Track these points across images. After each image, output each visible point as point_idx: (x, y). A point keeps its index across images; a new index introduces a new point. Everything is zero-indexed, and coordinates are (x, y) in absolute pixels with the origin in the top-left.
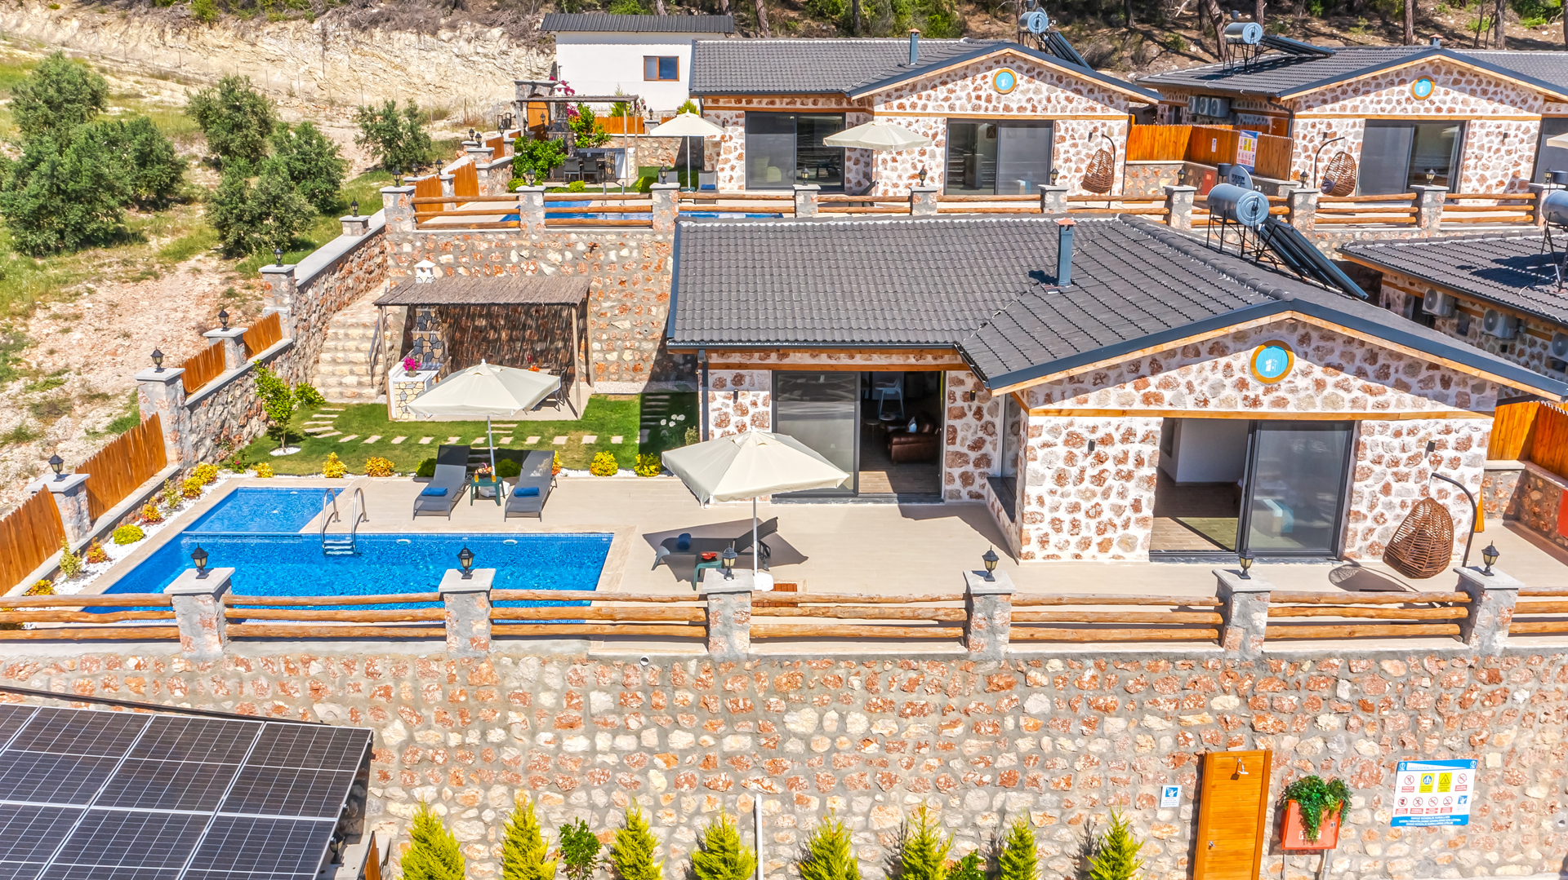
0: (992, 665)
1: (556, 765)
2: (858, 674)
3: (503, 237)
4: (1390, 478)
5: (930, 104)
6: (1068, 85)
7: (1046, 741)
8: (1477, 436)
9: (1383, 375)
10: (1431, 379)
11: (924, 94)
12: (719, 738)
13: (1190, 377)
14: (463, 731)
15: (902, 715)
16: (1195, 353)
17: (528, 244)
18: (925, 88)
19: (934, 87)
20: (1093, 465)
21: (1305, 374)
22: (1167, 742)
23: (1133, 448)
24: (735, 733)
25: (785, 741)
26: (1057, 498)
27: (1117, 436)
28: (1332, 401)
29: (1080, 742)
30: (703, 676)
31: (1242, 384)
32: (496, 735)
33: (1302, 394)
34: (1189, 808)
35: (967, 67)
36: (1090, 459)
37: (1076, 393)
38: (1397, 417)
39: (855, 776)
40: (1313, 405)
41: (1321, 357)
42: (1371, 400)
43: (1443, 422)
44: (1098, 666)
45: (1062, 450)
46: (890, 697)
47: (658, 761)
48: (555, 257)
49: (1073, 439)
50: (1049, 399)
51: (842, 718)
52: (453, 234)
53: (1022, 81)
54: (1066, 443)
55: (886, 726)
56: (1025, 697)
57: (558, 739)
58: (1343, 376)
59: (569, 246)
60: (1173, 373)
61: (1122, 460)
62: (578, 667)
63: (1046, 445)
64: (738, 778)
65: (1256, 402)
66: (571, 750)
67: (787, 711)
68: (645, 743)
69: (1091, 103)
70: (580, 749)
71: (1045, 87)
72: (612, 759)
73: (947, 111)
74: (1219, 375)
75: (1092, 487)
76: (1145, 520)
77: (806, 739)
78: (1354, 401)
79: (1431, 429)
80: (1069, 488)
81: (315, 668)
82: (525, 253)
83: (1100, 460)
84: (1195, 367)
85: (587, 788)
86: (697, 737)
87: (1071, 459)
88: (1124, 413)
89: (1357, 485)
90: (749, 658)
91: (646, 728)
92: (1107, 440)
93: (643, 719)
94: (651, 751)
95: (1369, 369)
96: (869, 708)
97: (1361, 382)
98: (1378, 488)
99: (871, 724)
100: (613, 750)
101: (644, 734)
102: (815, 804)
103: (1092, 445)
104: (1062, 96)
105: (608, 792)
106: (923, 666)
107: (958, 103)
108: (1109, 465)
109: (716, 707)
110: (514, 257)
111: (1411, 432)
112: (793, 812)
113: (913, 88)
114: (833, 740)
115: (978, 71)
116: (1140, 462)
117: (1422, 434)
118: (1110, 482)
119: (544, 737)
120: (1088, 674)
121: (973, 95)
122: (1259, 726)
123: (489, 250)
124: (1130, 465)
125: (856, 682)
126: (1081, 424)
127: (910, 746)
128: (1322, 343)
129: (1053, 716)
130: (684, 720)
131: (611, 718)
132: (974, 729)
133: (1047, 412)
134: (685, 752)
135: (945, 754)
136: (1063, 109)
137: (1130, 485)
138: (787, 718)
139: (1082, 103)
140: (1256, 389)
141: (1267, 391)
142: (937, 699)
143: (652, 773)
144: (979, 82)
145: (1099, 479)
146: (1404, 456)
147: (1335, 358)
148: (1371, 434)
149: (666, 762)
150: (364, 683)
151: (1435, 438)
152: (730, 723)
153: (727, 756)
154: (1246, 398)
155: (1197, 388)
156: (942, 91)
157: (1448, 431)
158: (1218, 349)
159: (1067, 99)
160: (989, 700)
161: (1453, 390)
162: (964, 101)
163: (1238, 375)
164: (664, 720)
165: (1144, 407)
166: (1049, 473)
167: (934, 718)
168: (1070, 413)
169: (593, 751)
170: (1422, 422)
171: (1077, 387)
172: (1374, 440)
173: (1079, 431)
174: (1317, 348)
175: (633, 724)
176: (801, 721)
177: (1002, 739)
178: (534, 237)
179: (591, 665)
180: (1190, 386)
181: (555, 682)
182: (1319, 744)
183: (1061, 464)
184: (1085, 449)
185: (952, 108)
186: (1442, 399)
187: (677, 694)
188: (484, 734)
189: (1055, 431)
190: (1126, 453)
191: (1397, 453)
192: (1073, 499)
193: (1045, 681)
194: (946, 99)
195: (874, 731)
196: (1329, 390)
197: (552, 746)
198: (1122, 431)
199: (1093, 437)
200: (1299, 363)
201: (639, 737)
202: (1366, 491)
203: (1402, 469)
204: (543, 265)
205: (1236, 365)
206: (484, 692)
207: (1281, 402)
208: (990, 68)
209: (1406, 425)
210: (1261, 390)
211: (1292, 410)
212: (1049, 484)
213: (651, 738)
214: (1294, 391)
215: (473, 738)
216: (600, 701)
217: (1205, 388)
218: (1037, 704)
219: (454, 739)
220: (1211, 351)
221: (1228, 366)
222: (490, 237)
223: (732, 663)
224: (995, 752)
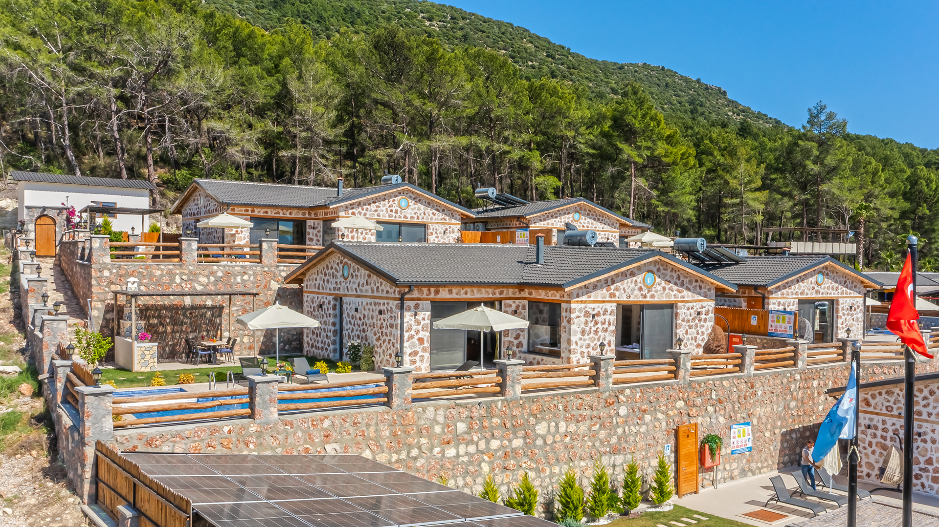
0: (607, 393)
1: (442, 466)
2: (561, 402)
3: (171, 267)
4: (687, 328)
5: (368, 213)
6: (433, 206)
7: (627, 428)
8: (711, 309)
9: (682, 285)
10: (696, 286)
11: (365, 207)
12: (510, 441)
13: (624, 286)
14: (398, 452)
15: (578, 422)
16: (624, 275)
17: (187, 272)
18: (365, 204)
19: (370, 204)
20: (594, 326)
21: (660, 284)
22: (664, 424)
23: (607, 317)
24: (517, 438)
25: (536, 440)
26: (582, 342)
27: (602, 313)
28: (668, 296)
29: (637, 427)
30: (504, 409)
31: (641, 289)
32: (414, 452)
33: (659, 293)
34: (673, 455)
35: (385, 195)
36: (593, 323)
37: (587, 293)
38: (687, 302)
39: (562, 454)
40: (662, 297)
41: (663, 277)
42: (680, 295)
43: (701, 303)
44: (641, 392)
45: (583, 319)
46: (573, 413)
47: (486, 458)
48: (203, 280)
49: (587, 314)
50: (578, 296)
51: (557, 425)
52: (138, 265)
53: (412, 203)
54: (584, 316)
55: (572, 428)
56: (618, 408)
57: (443, 452)
58: (671, 285)
59: (212, 273)
60: (619, 284)
61: (603, 323)
62: (451, 410)
63: (578, 317)
64: (518, 462)
65: (645, 297)
66: (448, 456)
67: (536, 424)
68: (480, 449)
69: (444, 216)
70: (452, 455)
71: (422, 207)
72: (465, 459)
73: (376, 217)
74: (633, 285)
75: (594, 336)
76: (612, 350)
77: (544, 438)
78: (675, 295)
79: (697, 306)
80: (586, 337)
81: (327, 424)
82: (184, 277)
83: (596, 324)
84: (626, 281)
85: (454, 477)
86: (501, 442)
87: (586, 323)
88: (603, 302)
89: (678, 331)
90: (521, 399)
91: (480, 439)
92: (598, 314)
93: (479, 435)
94: (482, 452)
95: (678, 282)
96: (566, 420)
97: (676, 287)
98: (684, 332)
99: (567, 427)
100: (467, 453)
101: (480, 443)
102: (548, 472)
103: (594, 316)
104: (431, 212)
105: (464, 478)
106: (584, 396)
107: (381, 213)
108: (599, 325)
109: (508, 425)
110: (178, 280)
111: (692, 308)
112: (540, 477)
113: (359, 204)
114: (554, 437)
115: (391, 197)
116: (610, 324)
117: (695, 308)
118: (600, 333)
119: (437, 450)
120: (638, 395)
121: (389, 209)
122: (691, 413)
123: (162, 275)
124: (606, 326)
125: (561, 407)
126: (589, 307)
127: (581, 437)
128: (664, 272)
129: (628, 416)
130: (496, 433)
131: (466, 436)
132: (602, 426)
133: (578, 302)
134: (497, 451)
135: (593, 439)
136: (431, 219)
137: (607, 334)
138: (537, 427)
139: (439, 216)
140: (645, 292)
141: (649, 292)
142: (589, 412)
143: (483, 464)
144: (391, 203)
145: (596, 332)
146: (691, 318)
147: (668, 278)
148: (681, 309)
149: (489, 457)
150: (351, 430)
151: (699, 310)
152: (515, 433)
153: (514, 450)
154: (642, 295)
155: (627, 291)
156: (373, 207)
157: (702, 307)
158: (633, 274)
159: (433, 213)
160: (606, 410)
161: (703, 290)
162: (384, 212)
163: (639, 285)
164: (488, 435)
165: (610, 299)
166: (579, 330)
167: (588, 422)
168: (585, 302)
169: (458, 456)
170: (695, 304)
171: (587, 290)
172: (683, 312)
173: (589, 310)
174: (663, 274)
175: (475, 438)
176: (541, 429)
177: (613, 428)
178: (191, 268)
179: (456, 408)
180: (624, 289)
181: (441, 419)
182: (709, 420)
183: (583, 326)
184: (591, 318)
185: (379, 215)
186: (700, 294)
187: (493, 420)
188: (409, 453)
189: (580, 310)
190: (605, 320)
191: (689, 317)
192: (587, 342)
193: (624, 399)
194: (376, 211)
195: (568, 431)
196: (667, 291)
197: (440, 455)
198: (603, 310)
199: (594, 313)
200: (658, 280)
201: (477, 445)
202: (681, 333)
203: (691, 323)
204: (196, 285)
205: (638, 281)
206: (409, 429)
207: (653, 296)
208: (396, 196)
209: (690, 305)
210: (646, 291)
211: (656, 299)
212: (579, 336)
213: (482, 445)
214: (656, 291)
215: (403, 456)
216: (461, 427)
217: (629, 291)
218: (623, 411)
219: (395, 457)
220: (631, 275)
221: (636, 281)
222: (163, 267)
223: (515, 400)
224: (610, 435)
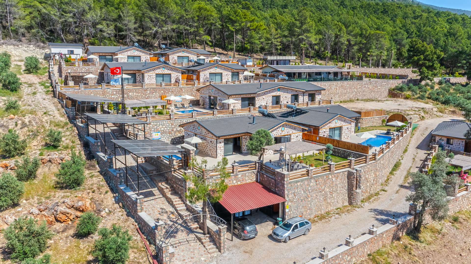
6: (142, 52)
8: (180, 75)
26: (147, 81)
28: (169, 72)
37: (148, 71)
42: (172, 72)
60: (156, 70)
69: (145, 54)
71: (139, 52)
75: (151, 80)
81: (91, 91)
89: (171, 79)
90: (126, 89)
92: (151, 76)
95: (171, 69)
99: (136, 94)
100: (116, 97)
101: (118, 95)
106: (139, 89)
113: (123, 52)
115: (131, 50)
120: (152, 90)
121: (130, 53)
122: (165, 93)
124: (153, 78)
126: (149, 74)
127: (139, 96)
132: (144, 95)
133: (146, 73)
136: (141, 55)
140: (163, 72)
142: (141, 92)
146: (175, 77)
148: (172, 75)
150: (95, 92)
152: (125, 94)
160: (145, 92)
161: (178, 71)
165: (154, 73)
170: (176, 74)
174: (167, 68)
176: (130, 94)
179: (114, 90)
181: (111, 91)
183: (148, 78)
193: (149, 90)
194: (127, 53)
206: (105, 92)
211: (166, 73)
221: (160, 69)
